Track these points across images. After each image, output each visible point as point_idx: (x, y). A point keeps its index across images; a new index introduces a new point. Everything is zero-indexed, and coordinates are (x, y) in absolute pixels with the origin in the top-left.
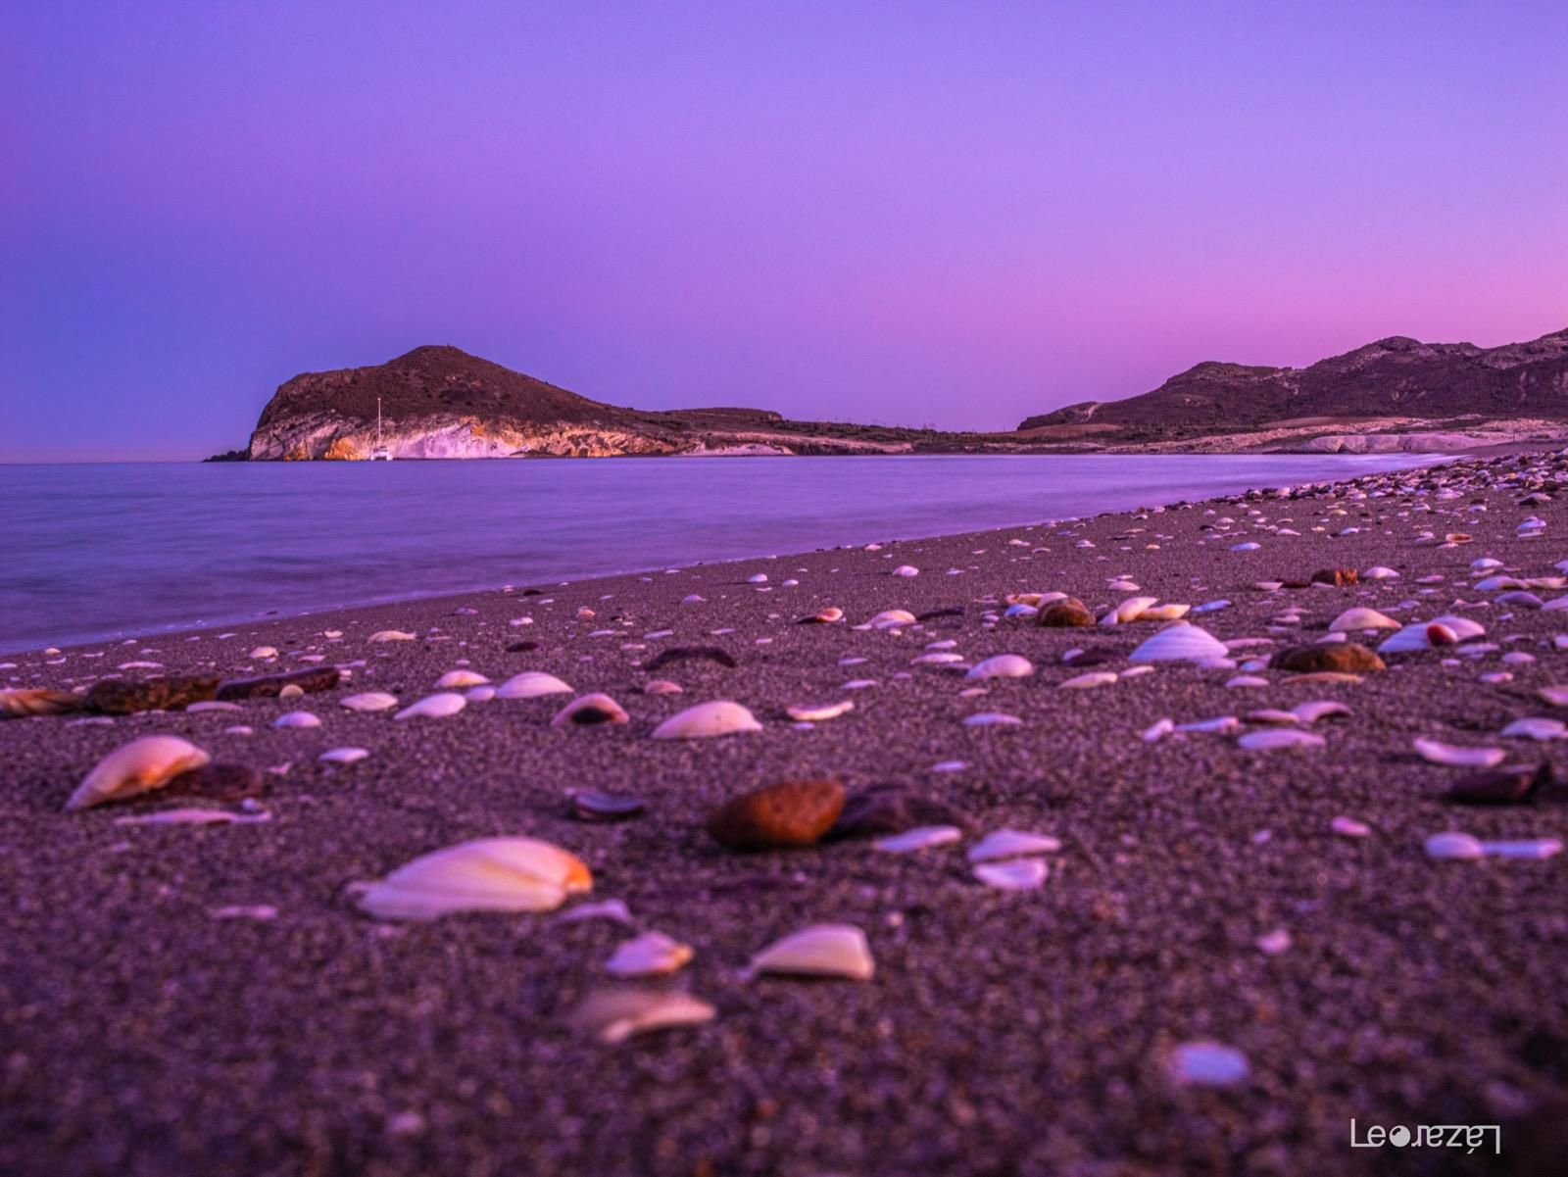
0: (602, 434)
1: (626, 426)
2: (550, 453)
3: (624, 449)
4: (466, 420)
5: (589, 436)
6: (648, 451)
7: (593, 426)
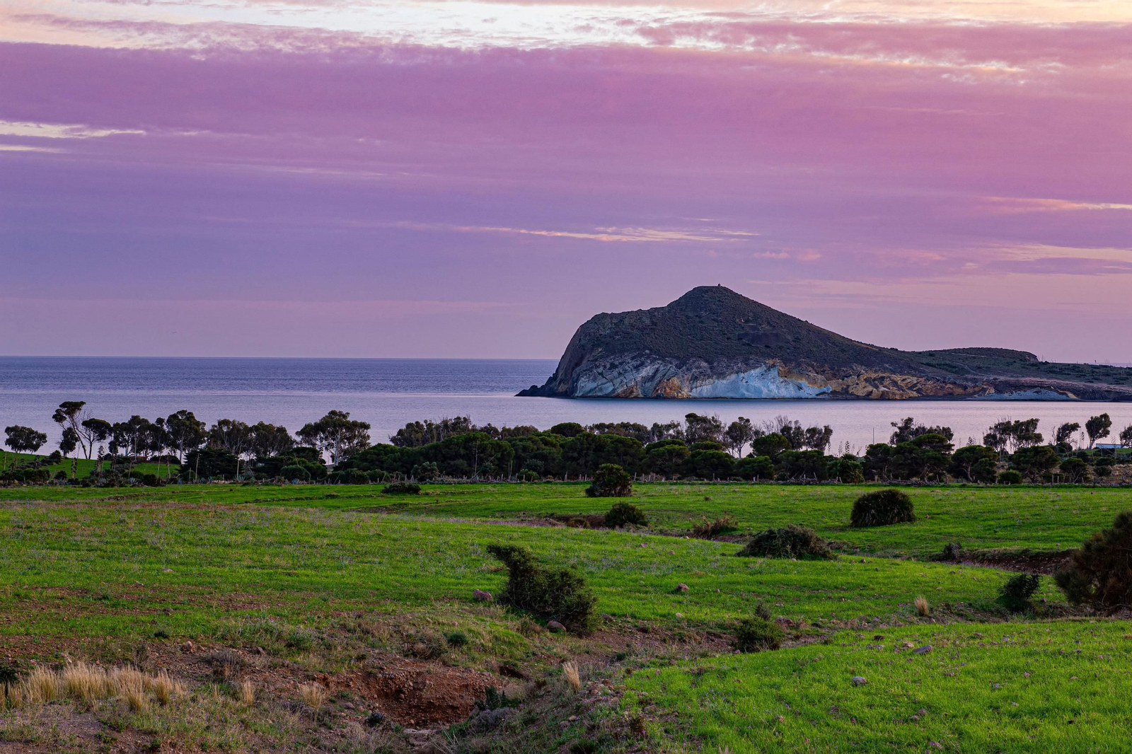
0: (894, 377)
1: (915, 370)
2: (852, 394)
3: (918, 391)
4: (771, 362)
5: (883, 378)
6: (941, 394)
7: (885, 370)
